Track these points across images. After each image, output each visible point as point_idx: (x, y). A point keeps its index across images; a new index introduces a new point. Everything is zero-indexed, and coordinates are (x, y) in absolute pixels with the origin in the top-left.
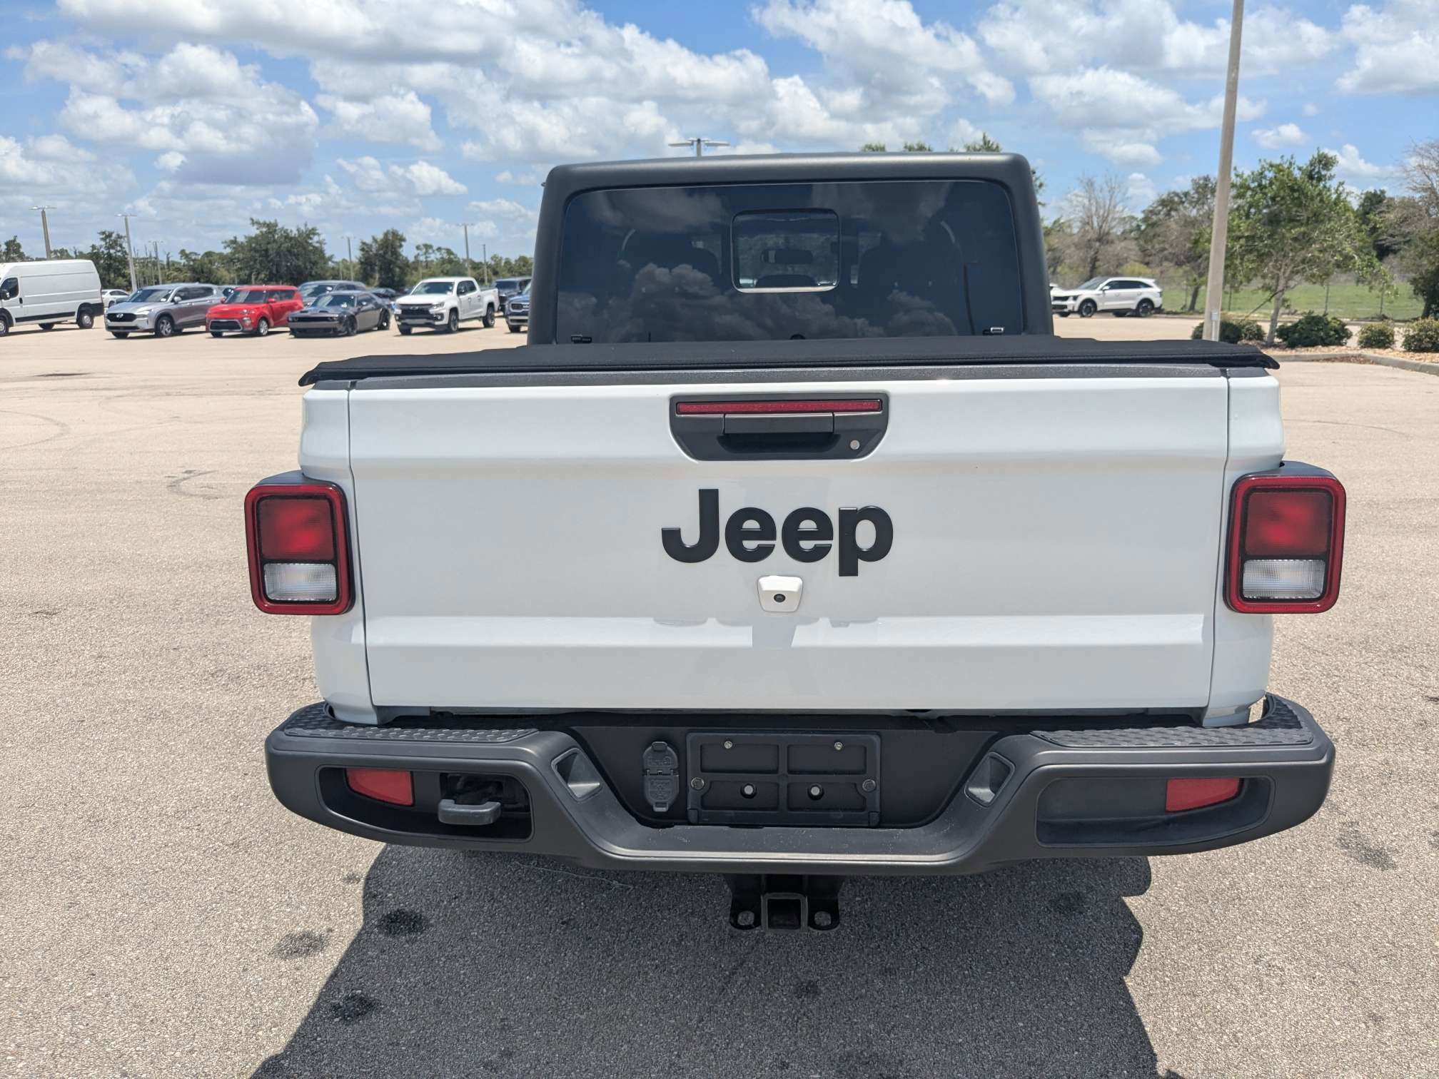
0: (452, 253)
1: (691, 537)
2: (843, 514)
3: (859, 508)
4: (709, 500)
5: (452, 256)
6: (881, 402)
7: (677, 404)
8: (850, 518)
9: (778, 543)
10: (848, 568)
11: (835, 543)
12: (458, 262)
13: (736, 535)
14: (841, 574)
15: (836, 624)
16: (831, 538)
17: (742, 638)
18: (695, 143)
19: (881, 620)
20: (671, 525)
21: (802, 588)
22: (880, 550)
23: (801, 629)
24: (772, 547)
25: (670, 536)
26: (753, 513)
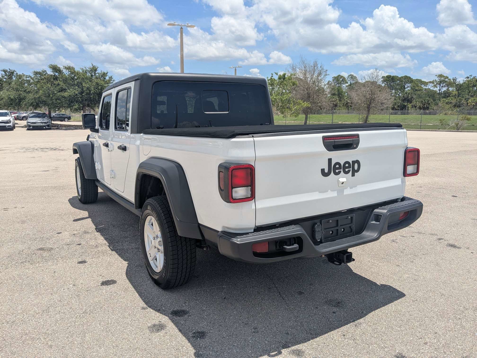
1: (326, 171)
2: (352, 161)
3: (355, 160)
4: (330, 160)
6: (358, 136)
7: (324, 138)
8: (354, 162)
9: (342, 170)
10: (353, 175)
11: (351, 169)
13: (335, 169)
15: (351, 188)
17: (335, 194)
19: (358, 186)
20: (323, 168)
21: (346, 180)
22: (358, 170)
23: (345, 190)
24: (341, 171)
25: (323, 171)
26: (338, 163)
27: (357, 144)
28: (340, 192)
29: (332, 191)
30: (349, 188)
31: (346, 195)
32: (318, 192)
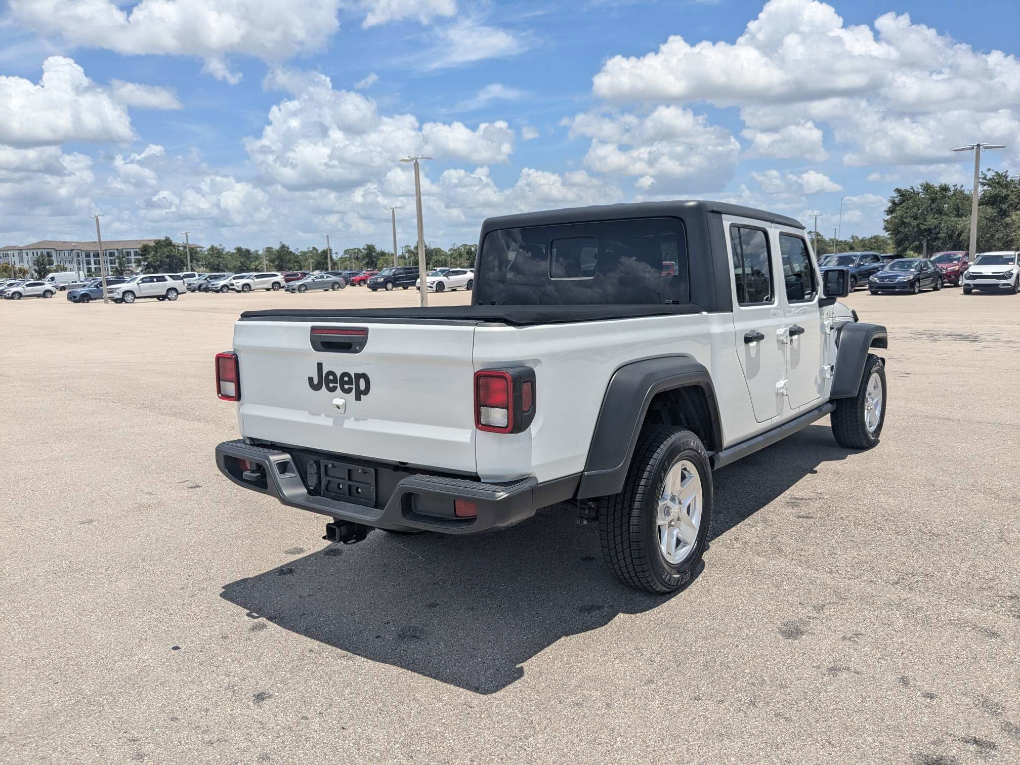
0: (820, 235)
1: (316, 381)
2: (356, 374)
3: (360, 373)
4: (320, 366)
5: (819, 237)
6: (365, 331)
7: (313, 329)
8: (359, 376)
9: (338, 385)
10: (358, 398)
11: (354, 386)
12: (824, 242)
13: (328, 382)
14: (356, 400)
16: (352, 385)
17: (329, 422)
18: (975, 147)
20: (310, 376)
21: (346, 404)
22: (367, 391)
23: (346, 421)
24: (337, 387)
25: (311, 380)
26: (330, 373)
27: (362, 344)
28: (339, 422)
29: (327, 416)
30: (353, 418)
31: (346, 429)
32: (307, 412)
